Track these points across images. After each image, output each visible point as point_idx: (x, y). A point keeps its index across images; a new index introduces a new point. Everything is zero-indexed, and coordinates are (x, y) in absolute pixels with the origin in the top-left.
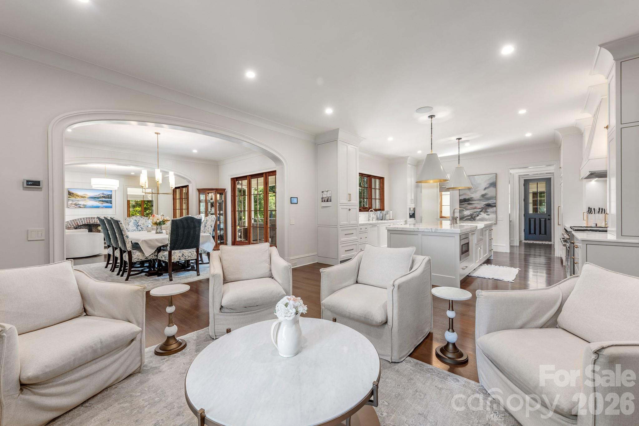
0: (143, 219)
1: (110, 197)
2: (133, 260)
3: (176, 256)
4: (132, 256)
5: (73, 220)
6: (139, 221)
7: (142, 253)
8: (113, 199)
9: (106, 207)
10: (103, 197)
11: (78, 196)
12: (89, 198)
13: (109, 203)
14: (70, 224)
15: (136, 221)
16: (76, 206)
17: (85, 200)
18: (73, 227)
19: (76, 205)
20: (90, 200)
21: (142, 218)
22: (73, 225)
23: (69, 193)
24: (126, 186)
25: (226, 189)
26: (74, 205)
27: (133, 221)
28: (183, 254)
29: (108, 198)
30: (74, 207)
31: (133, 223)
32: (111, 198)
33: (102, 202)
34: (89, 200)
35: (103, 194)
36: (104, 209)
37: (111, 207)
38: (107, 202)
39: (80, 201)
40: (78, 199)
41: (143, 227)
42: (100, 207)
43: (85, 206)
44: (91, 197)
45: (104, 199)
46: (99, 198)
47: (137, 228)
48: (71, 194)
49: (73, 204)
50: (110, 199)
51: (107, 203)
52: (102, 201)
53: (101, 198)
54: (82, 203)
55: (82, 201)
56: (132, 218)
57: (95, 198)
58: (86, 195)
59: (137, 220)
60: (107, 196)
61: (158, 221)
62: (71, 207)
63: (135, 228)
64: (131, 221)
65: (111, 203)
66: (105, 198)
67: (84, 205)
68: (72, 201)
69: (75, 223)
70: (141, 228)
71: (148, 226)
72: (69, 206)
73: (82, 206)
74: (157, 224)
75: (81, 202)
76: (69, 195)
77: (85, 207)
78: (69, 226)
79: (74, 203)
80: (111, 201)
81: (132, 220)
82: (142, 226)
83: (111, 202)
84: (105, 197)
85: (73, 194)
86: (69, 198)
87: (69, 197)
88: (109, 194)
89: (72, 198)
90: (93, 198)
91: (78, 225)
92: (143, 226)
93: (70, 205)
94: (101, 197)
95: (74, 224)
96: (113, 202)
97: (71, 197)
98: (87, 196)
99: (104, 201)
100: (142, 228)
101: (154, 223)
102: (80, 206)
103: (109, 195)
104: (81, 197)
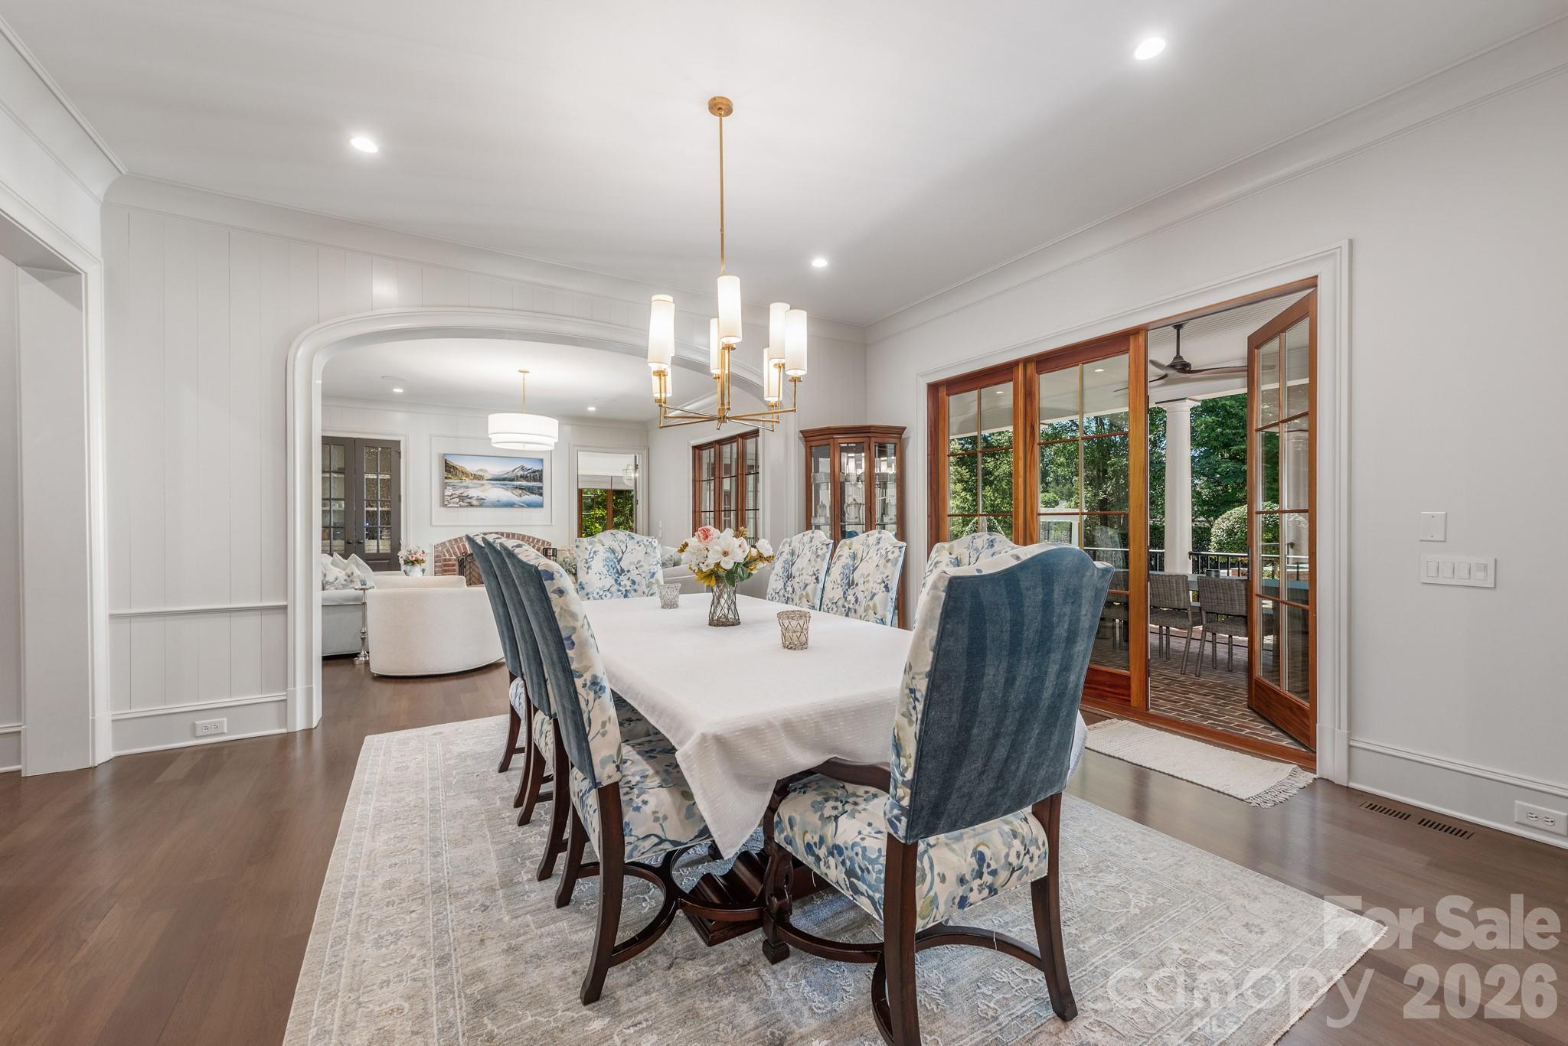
0: (637, 547)
1: (537, 476)
2: (628, 849)
3: (943, 879)
4: (626, 819)
5: (455, 540)
6: (623, 553)
7: (678, 796)
8: (546, 484)
9: (530, 505)
10: (522, 477)
11: (466, 474)
12: (490, 480)
13: (535, 494)
14: (448, 551)
15: (613, 552)
16: (461, 503)
17: (483, 485)
18: (454, 557)
19: (461, 498)
20: (493, 484)
21: (635, 541)
22: (455, 553)
23: (446, 467)
24: (575, 446)
25: (905, 428)
26: (458, 500)
27: (602, 554)
28: (981, 858)
29: (535, 480)
30: (457, 503)
31: (605, 560)
32: (541, 480)
33: (520, 491)
34: (491, 486)
35: (522, 468)
36: (524, 509)
37: (541, 505)
38: (531, 490)
39: (471, 488)
40: (467, 482)
41: (637, 579)
42: (514, 504)
43: (482, 503)
44: (495, 477)
45: (524, 483)
46: (512, 480)
47: (616, 581)
48: (452, 470)
49: (454, 496)
50: (538, 484)
51: (532, 493)
52: (520, 489)
53: (518, 480)
54: (473, 493)
55: (475, 488)
56: (600, 541)
57: (504, 480)
58: (486, 471)
59: (618, 549)
60: (532, 475)
61: (728, 564)
62: (451, 505)
63: (609, 582)
64: (595, 552)
65: (541, 494)
66: (527, 481)
67: (479, 499)
68: (454, 487)
69: (459, 547)
70: (629, 583)
71: (653, 575)
72: (446, 503)
73: (475, 502)
74: (718, 578)
75: (473, 489)
76: (446, 471)
77: (481, 506)
78: (447, 554)
79: (458, 492)
80: (541, 488)
81: (598, 547)
82: (633, 575)
83: (539, 491)
84: (527, 477)
85: (455, 468)
86: (447, 481)
87: (446, 478)
88: (536, 468)
89: (454, 481)
90: (499, 480)
91: (466, 552)
92: (637, 572)
93: (449, 498)
94: (517, 477)
95: (457, 550)
96: (546, 491)
97: (450, 478)
98: (487, 476)
99: (525, 489)
100: (634, 583)
101: (705, 569)
102: (469, 500)
103: (537, 471)
104: (472, 478)
